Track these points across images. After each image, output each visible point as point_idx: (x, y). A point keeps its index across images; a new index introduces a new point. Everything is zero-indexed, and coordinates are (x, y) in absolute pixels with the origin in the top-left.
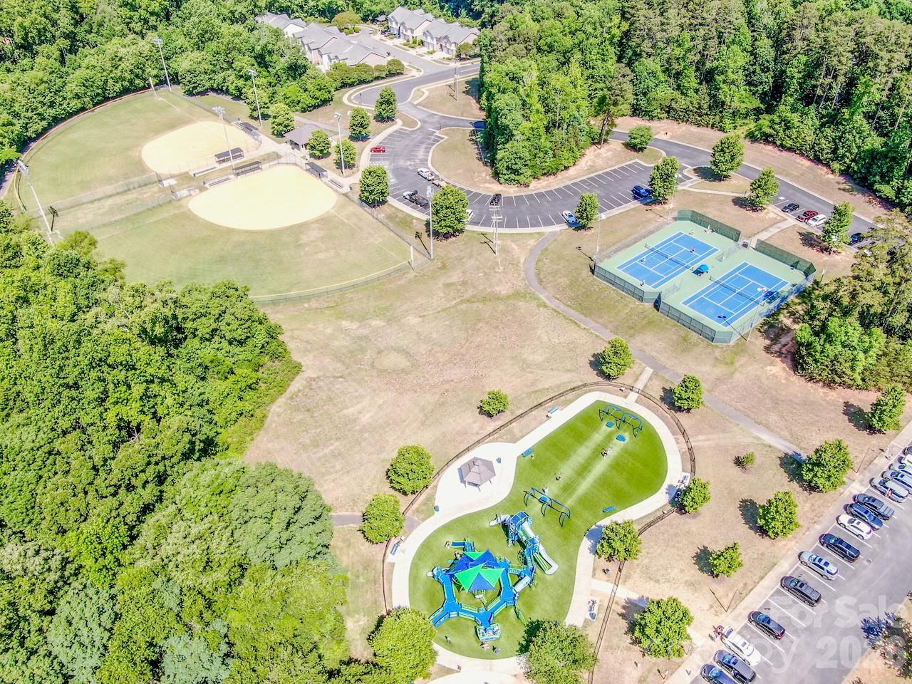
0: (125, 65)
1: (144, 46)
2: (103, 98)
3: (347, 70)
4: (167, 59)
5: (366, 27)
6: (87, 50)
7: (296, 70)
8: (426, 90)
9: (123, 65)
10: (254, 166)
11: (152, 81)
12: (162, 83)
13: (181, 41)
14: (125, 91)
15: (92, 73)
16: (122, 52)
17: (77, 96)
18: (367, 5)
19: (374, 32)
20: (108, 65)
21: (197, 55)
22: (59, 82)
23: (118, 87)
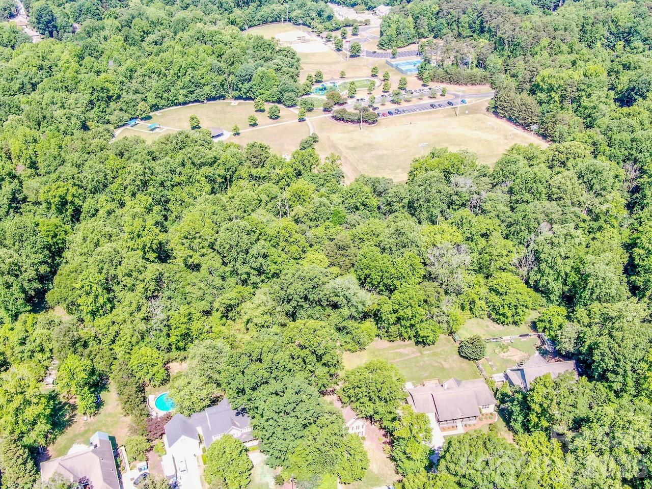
0: (275, 13)
1: (282, 7)
2: (265, 22)
3: (349, 21)
4: (289, 13)
5: (367, 12)
6: (264, 6)
7: (330, 18)
8: (374, 29)
9: (274, 13)
10: (308, 41)
11: (282, 19)
12: (286, 20)
13: (295, 7)
14: (273, 21)
15: (264, 13)
16: (275, 8)
17: (258, 20)
18: (370, 4)
19: (369, 14)
20: (270, 12)
21: (299, 11)
22: (254, 15)
23: (271, 20)
